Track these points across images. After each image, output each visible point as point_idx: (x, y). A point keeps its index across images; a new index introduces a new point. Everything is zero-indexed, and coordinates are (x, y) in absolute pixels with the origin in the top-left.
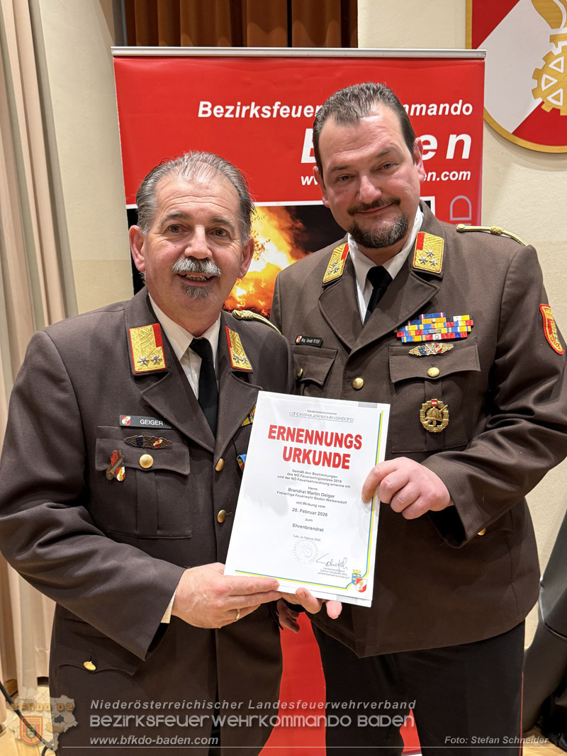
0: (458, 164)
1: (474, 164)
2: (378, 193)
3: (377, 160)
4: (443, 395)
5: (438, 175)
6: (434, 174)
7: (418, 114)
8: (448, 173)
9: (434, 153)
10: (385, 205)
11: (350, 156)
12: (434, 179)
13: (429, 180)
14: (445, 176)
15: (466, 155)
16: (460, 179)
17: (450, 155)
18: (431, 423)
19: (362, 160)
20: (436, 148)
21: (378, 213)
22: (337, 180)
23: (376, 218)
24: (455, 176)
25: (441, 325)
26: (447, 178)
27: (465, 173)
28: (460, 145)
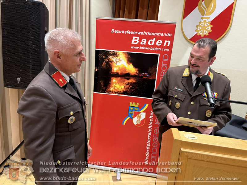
0: (166, 47)
1: (171, 47)
5: (161, 49)
13: (159, 50)
14: (163, 49)
15: (168, 45)
17: (165, 45)
24: (165, 50)
27: (168, 49)
28: (167, 43)
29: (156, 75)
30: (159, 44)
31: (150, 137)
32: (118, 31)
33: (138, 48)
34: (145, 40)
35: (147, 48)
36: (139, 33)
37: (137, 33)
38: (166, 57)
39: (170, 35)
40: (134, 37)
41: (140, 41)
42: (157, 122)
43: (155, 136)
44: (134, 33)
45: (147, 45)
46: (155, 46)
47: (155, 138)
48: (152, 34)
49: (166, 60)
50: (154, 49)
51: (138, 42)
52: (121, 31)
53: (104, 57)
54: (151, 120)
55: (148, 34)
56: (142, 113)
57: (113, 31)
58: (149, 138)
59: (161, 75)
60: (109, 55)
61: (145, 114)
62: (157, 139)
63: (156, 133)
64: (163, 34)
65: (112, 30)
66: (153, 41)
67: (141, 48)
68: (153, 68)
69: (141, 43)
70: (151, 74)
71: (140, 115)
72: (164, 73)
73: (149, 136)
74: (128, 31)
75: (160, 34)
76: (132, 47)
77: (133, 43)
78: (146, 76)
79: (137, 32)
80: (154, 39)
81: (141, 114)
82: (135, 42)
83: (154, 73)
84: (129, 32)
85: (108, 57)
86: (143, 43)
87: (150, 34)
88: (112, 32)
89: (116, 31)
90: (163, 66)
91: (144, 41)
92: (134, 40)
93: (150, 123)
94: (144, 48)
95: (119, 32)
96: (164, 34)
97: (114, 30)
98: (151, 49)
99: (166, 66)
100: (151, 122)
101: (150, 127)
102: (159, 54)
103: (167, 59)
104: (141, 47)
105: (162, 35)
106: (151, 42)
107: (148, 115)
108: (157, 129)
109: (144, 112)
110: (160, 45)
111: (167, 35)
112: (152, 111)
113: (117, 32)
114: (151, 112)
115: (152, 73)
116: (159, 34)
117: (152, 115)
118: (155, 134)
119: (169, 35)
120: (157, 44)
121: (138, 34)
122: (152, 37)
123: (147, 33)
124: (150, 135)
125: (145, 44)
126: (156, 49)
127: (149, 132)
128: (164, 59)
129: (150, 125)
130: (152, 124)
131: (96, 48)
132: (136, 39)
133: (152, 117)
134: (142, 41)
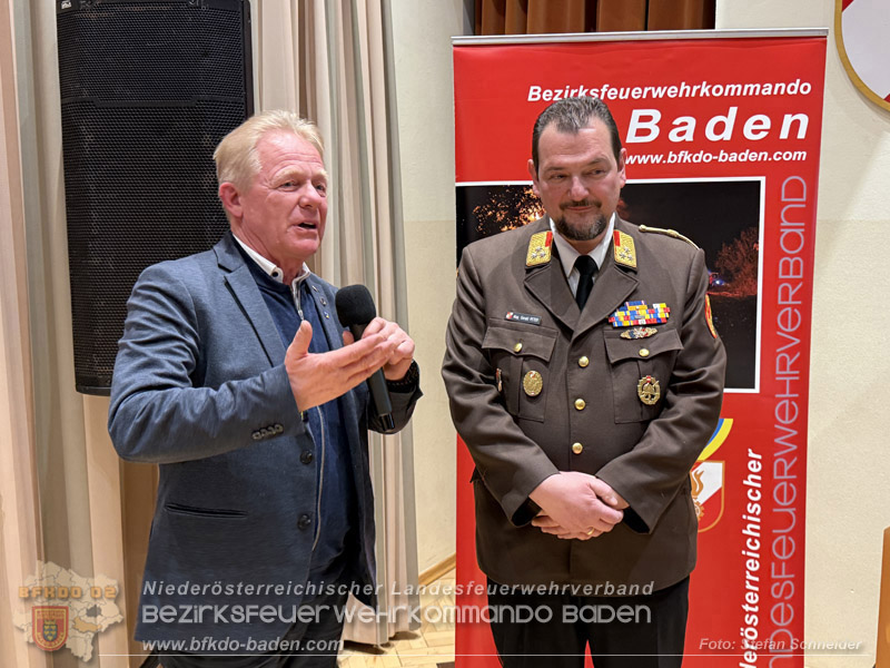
0: (792, 143)
1: (813, 142)
3: (588, 167)
5: (771, 155)
6: (766, 154)
7: (751, 93)
8: (781, 153)
9: (766, 133)
11: (567, 159)
12: (765, 159)
13: (760, 159)
14: (778, 156)
15: (801, 134)
16: (794, 159)
17: (784, 135)
18: (647, 397)
19: (575, 164)
20: (769, 128)
22: (552, 177)
24: (789, 156)
26: (780, 158)
27: (800, 153)
28: (795, 125)
29: (756, 278)
30: (755, 132)
31: (757, 579)
32: (560, 92)
33: (657, 159)
34: (692, 121)
35: (702, 157)
36: (658, 92)
37: (650, 92)
38: (795, 190)
39: (805, 88)
40: (636, 114)
41: (665, 126)
42: (785, 504)
43: (779, 572)
44: (637, 93)
45: (700, 142)
47: (782, 581)
48: (719, 91)
49: (798, 203)
50: (734, 157)
51: (655, 132)
52: (573, 92)
53: (499, 218)
54: (754, 494)
55: (699, 91)
57: (535, 93)
58: (752, 583)
59: (781, 276)
60: (523, 205)
61: (718, 467)
62: (788, 587)
63: (784, 557)
64: (771, 86)
65: (532, 88)
66: (730, 120)
67: (672, 158)
68: (740, 245)
69: (673, 136)
70: (732, 276)
71: (698, 476)
72: (792, 261)
73: (749, 577)
74: (604, 90)
75: (758, 86)
77: (631, 138)
79: (646, 90)
80: (733, 111)
81: (699, 469)
82: (642, 132)
83: (749, 267)
84: (612, 94)
85: (519, 215)
86: (681, 134)
87: (710, 90)
88: (530, 99)
89: (547, 95)
90: (787, 231)
91: (685, 124)
92: (634, 125)
93: (752, 511)
94: (687, 158)
95: (562, 95)
96: (777, 86)
97: (539, 89)
98: (723, 157)
99: (799, 231)
100: (753, 502)
101: (752, 530)
102: (762, 179)
103: (804, 199)
104: (671, 155)
105: (768, 89)
106: (719, 128)
107: (735, 475)
108: (787, 535)
109: (712, 458)
110: (763, 134)
111: (792, 89)
112: (754, 452)
113: (556, 99)
114: (751, 454)
115: (738, 270)
116: (752, 88)
117: (754, 470)
118: (779, 563)
119: (799, 87)
120: (748, 134)
121: (654, 96)
122: (721, 106)
123: (695, 88)
124: (753, 569)
125: (691, 139)
126: (746, 155)
127: (749, 554)
128: (786, 197)
129: (750, 518)
130: (758, 513)
131: (457, 180)
132: (648, 119)
133: (759, 478)
134: (676, 126)
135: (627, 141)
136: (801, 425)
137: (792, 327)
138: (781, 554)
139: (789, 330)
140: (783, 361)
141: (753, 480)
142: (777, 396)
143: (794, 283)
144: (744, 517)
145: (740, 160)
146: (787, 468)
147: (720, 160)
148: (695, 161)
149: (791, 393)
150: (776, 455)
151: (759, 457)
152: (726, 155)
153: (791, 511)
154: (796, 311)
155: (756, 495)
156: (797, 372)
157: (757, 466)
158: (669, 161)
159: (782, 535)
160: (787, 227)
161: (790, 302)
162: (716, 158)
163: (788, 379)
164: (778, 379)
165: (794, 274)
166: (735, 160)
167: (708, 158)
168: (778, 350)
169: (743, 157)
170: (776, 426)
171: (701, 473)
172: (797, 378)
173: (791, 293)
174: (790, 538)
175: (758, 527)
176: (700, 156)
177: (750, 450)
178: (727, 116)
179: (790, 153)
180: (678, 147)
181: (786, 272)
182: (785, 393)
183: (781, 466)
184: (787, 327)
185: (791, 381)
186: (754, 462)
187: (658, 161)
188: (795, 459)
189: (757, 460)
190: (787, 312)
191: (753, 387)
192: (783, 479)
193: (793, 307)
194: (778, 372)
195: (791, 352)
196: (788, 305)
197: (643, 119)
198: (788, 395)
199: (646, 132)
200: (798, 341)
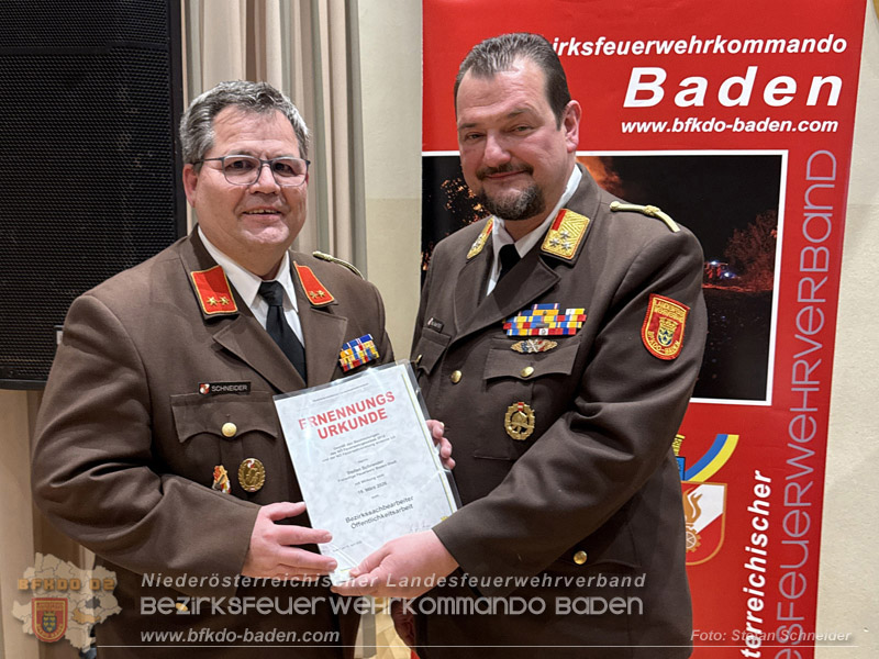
0: (822, 111)
1: (846, 112)
2: (505, 156)
3: (508, 121)
4: (532, 399)
5: (795, 125)
6: (790, 123)
7: (774, 51)
8: (807, 123)
9: (791, 99)
10: (515, 171)
11: (481, 113)
12: (788, 129)
13: (782, 129)
14: (804, 126)
15: (833, 100)
16: (823, 130)
17: (812, 100)
18: (516, 430)
19: (490, 118)
20: (794, 92)
21: (505, 180)
22: (467, 137)
23: (503, 185)
24: (816, 126)
25: (552, 318)
26: (806, 129)
27: (831, 124)
28: (826, 89)
29: (773, 270)
30: (778, 97)
31: (760, 621)
33: (660, 127)
34: (702, 83)
35: (713, 125)
36: (663, 48)
37: (654, 47)
38: (822, 167)
39: (840, 45)
40: (637, 72)
41: (671, 87)
42: (797, 535)
43: (785, 613)
44: (638, 48)
45: (711, 108)
46: (757, 109)
47: (789, 624)
48: (736, 47)
49: (826, 182)
50: (751, 126)
51: (659, 95)
54: (760, 523)
55: (712, 46)
56: (703, 486)
58: (754, 624)
59: (802, 269)
61: (719, 491)
62: (797, 630)
63: (792, 597)
64: (798, 42)
66: (748, 83)
67: (678, 126)
68: (755, 231)
69: (680, 100)
70: (744, 267)
71: (695, 500)
72: (816, 251)
73: (750, 617)
74: (599, 43)
75: (783, 42)
76: (627, 128)
77: (630, 101)
78: (716, 280)
79: (650, 44)
80: (752, 71)
81: (697, 492)
82: (644, 95)
83: (764, 257)
84: (609, 48)
86: (689, 97)
87: (725, 46)
90: (812, 216)
91: (694, 85)
92: (635, 85)
93: (756, 543)
94: (696, 126)
96: (807, 42)
98: (738, 125)
99: (826, 216)
100: (759, 533)
101: (757, 564)
102: (785, 154)
103: (833, 178)
104: (676, 122)
105: (794, 46)
106: (735, 92)
107: (738, 498)
108: (798, 571)
109: (713, 480)
110: (787, 100)
111: (824, 46)
112: (762, 474)
114: (759, 477)
115: (751, 260)
116: (776, 45)
117: (762, 495)
118: (786, 602)
119: (833, 44)
120: (769, 99)
121: (659, 51)
122: (738, 65)
123: (708, 43)
124: (755, 609)
125: (702, 104)
126: (766, 123)
127: (752, 591)
128: (811, 175)
129: (754, 550)
130: (764, 545)
131: (424, 149)
132: (651, 78)
133: (767, 504)
134: (684, 88)
135: (625, 105)
136: (820, 444)
137: (813, 329)
138: (789, 593)
139: (810, 333)
140: (801, 368)
141: (760, 507)
142: (792, 410)
143: (817, 277)
144: (748, 549)
145: (759, 129)
146: (800, 494)
147: (735, 129)
148: (704, 130)
149: (808, 407)
150: (787, 478)
151: (768, 480)
152: (742, 123)
153: (802, 543)
154: (818, 310)
155: (762, 525)
156: (817, 383)
157: (765, 491)
158: (674, 129)
159: (790, 571)
160: (812, 211)
161: (812, 300)
162: (730, 126)
163: (806, 390)
164: (793, 389)
165: (818, 267)
166: (752, 130)
167: (720, 126)
168: (796, 356)
169: (762, 126)
170: (790, 445)
171: (699, 497)
172: (817, 389)
173: (814, 289)
174: (801, 575)
175: (763, 561)
176: (711, 124)
177: (757, 472)
178: (744, 77)
179: (819, 123)
180: (685, 113)
181: (808, 264)
182: (802, 407)
183: (793, 491)
184: (807, 329)
185: (809, 392)
186: (761, 486)
187: (661, 130)
188: (811, 484)
189: (765, 483)
190: (808, 311)
191: (764, 399)
192: (796, 507)
193: (815, 305)
194: (794, 382)
195: (811, 359)
196: (810, 303)
197: (645, 79)
198: (805, 409)
199: (648, 95)
200: (819, 346)
